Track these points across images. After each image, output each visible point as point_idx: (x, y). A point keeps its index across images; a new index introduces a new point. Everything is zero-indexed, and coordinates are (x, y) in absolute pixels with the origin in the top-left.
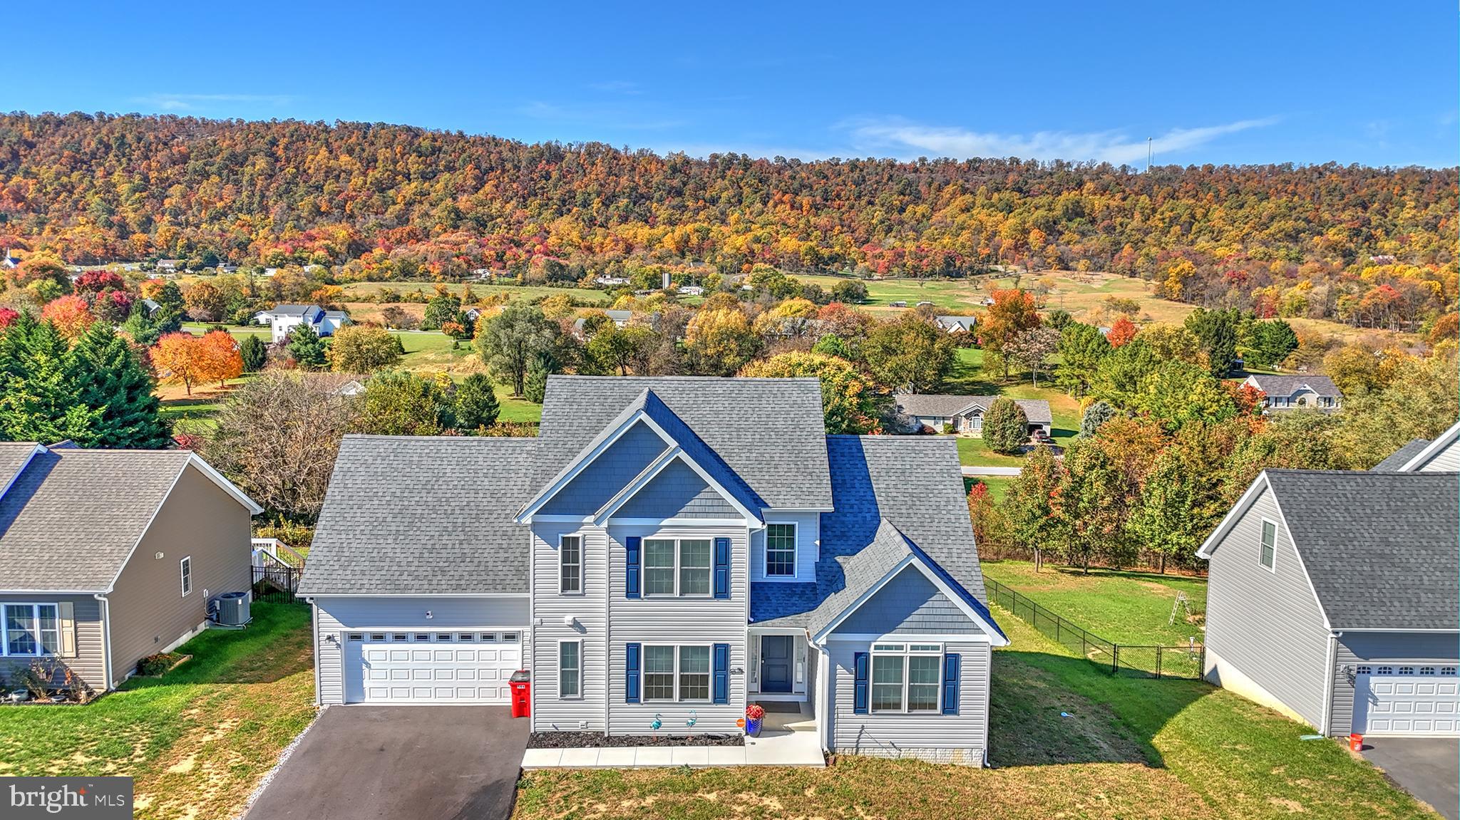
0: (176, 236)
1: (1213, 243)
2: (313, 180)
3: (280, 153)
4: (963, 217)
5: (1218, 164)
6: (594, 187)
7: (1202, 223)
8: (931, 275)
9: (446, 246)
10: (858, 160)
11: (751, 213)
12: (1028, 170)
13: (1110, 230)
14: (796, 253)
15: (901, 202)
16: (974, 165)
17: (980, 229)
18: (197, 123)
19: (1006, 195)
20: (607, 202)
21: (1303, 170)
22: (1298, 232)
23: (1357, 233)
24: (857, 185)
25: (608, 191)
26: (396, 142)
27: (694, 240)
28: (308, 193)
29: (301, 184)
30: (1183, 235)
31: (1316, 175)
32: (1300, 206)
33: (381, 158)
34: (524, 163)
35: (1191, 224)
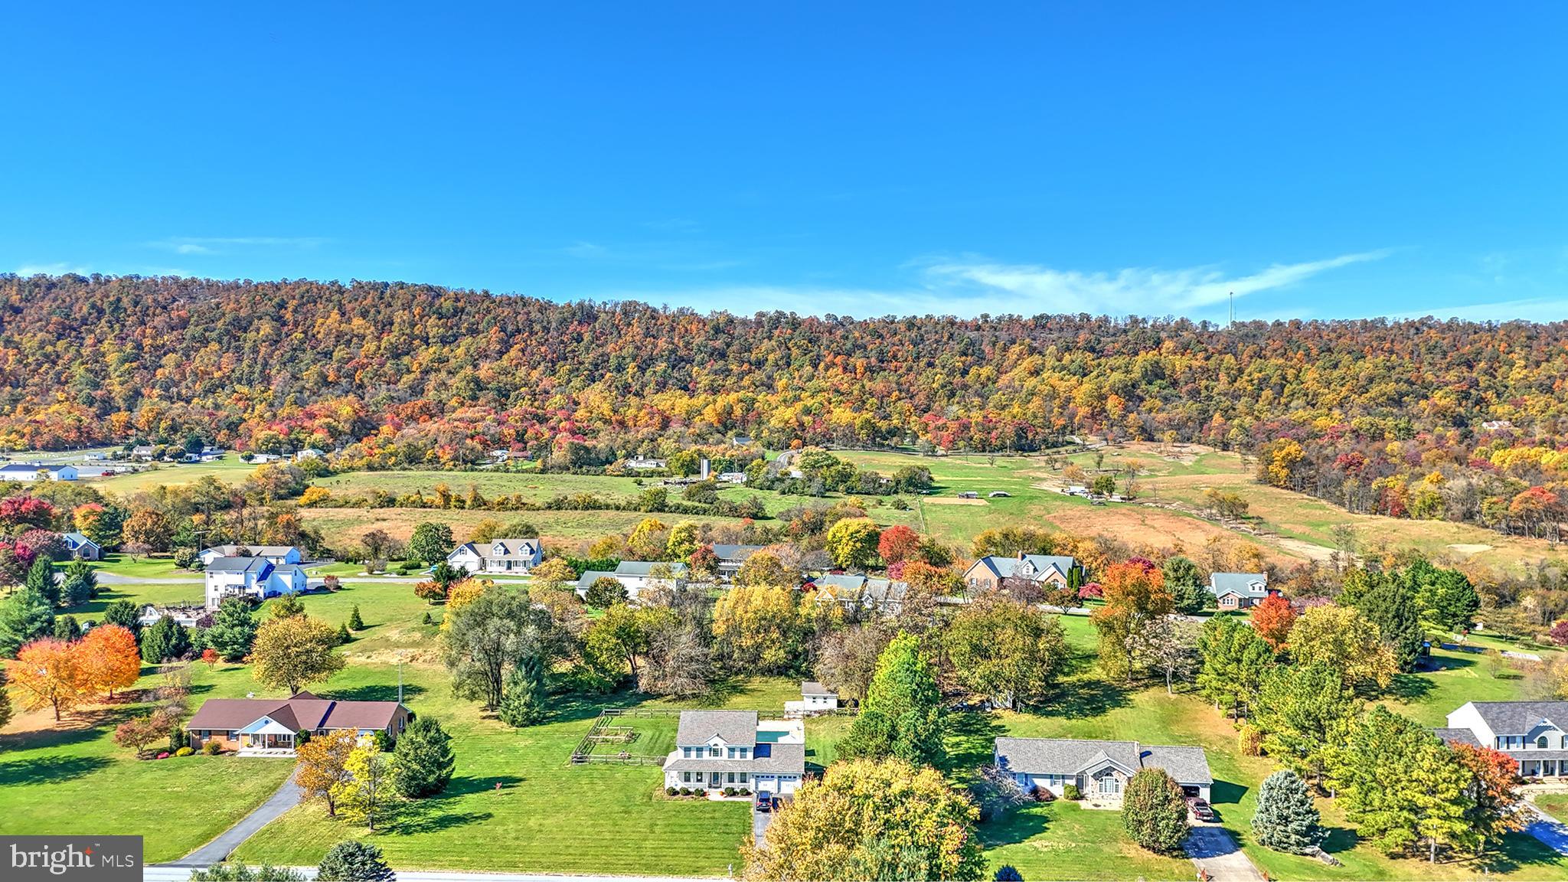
0: (159, 417)
2: (322, 345)
3: (288, 316)
4: (1033, 380)
5: (1305, 319)
6: (630, 349)
7: (1294, 386)
8: (1001, 449)
9: (460, 425)
10: (915, 317)
11: (800, 377)
12: (1100, 327)
13: (1194, 394)
14: (851, 426)
15: (964, 363)
16: (1041, 323)
17: (1053, 395)
18: (201, 284)
19: (1078, 356)
20: (644, 366)
21: (1398, 325)
22: (1402, 395)
23: (1467, 396)
24: (915, 344)
25: (645, 354)
26: (415, 302)
27: (738, 411)
28: (314, 362)
29: (308, 351)
30: (1275, 399)
31: (1413, 331)
32: (1400, 365)
33: (397, 320)
34: (554, 325)
35: (1283, 387)
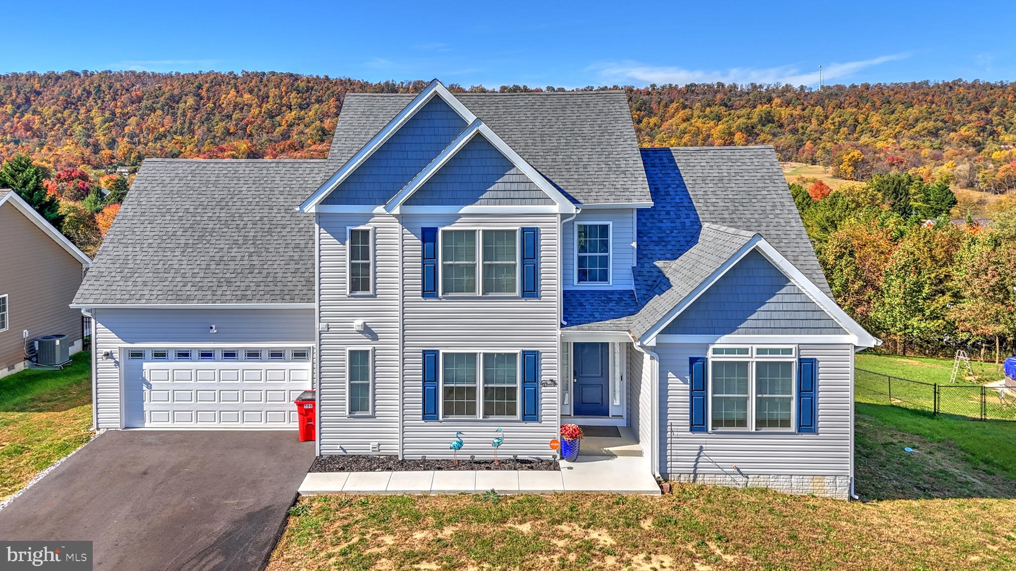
0: (130, 151)
1: (873, 139)
2: (225, 111)
3: (204, 93)
4: (685, 125)
5: (872, 82)
7: (863, 125)
10: (606, 87)
12: (730, 91)
13: (794, 131)
15: (639, 115)
16: (691, 89)
17: (698, 132)
18: (149, 76)
19: (716, 109)
21: (938, 86)
22: (938, 130)
23: (984, 129)
26: (282, 84)
28: (221, 120)
29: (217, 114)
30: (850, 134)
31: (947, 89)
32: (938, 111)
33: (271, 95)
35: (855, 126)
